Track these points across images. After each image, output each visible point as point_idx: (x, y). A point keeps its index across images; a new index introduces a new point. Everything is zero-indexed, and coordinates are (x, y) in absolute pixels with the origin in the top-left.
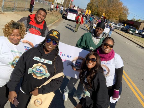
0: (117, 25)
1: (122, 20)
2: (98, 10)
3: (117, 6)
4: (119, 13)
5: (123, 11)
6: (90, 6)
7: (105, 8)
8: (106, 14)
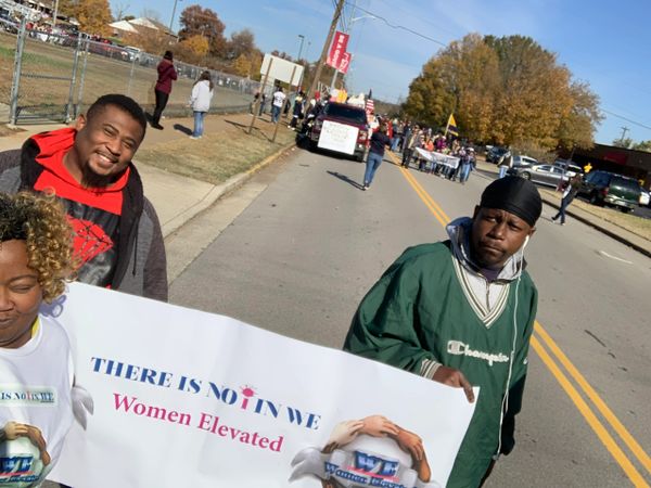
0: (552, 170)
1: (570, 147)
2: (458, 106)
3: (545, 86)
4: (557, 116)
5: (573, 108)
6: (422, 91)
7: (492, 99)
8: (497, 122)
